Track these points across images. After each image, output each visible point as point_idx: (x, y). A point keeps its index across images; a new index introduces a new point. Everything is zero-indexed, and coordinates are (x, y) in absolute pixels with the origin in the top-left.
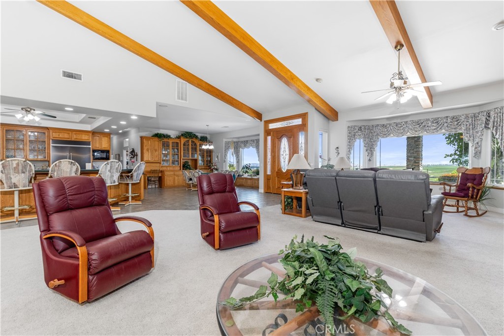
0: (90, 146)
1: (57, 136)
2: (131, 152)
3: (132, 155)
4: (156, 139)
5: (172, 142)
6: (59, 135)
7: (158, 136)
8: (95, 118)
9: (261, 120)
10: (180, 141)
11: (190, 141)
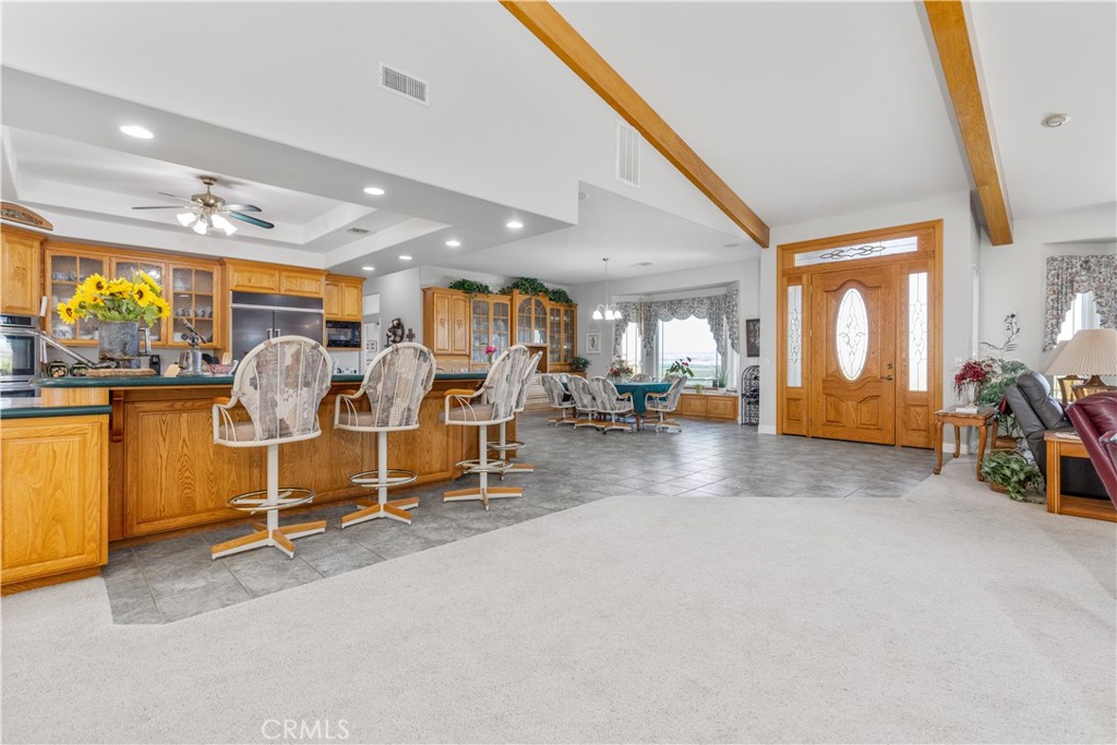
0: (322, 311)
1: (246, 283)
2: (394, 327)
3: (395, 334)
4: (459, 295)
5: (495, 304)
6: (250, 280)
7: (464, 287)
8: (365, 232)
9: (764, 244)
10: (511, 300)
11: (533, 301)
